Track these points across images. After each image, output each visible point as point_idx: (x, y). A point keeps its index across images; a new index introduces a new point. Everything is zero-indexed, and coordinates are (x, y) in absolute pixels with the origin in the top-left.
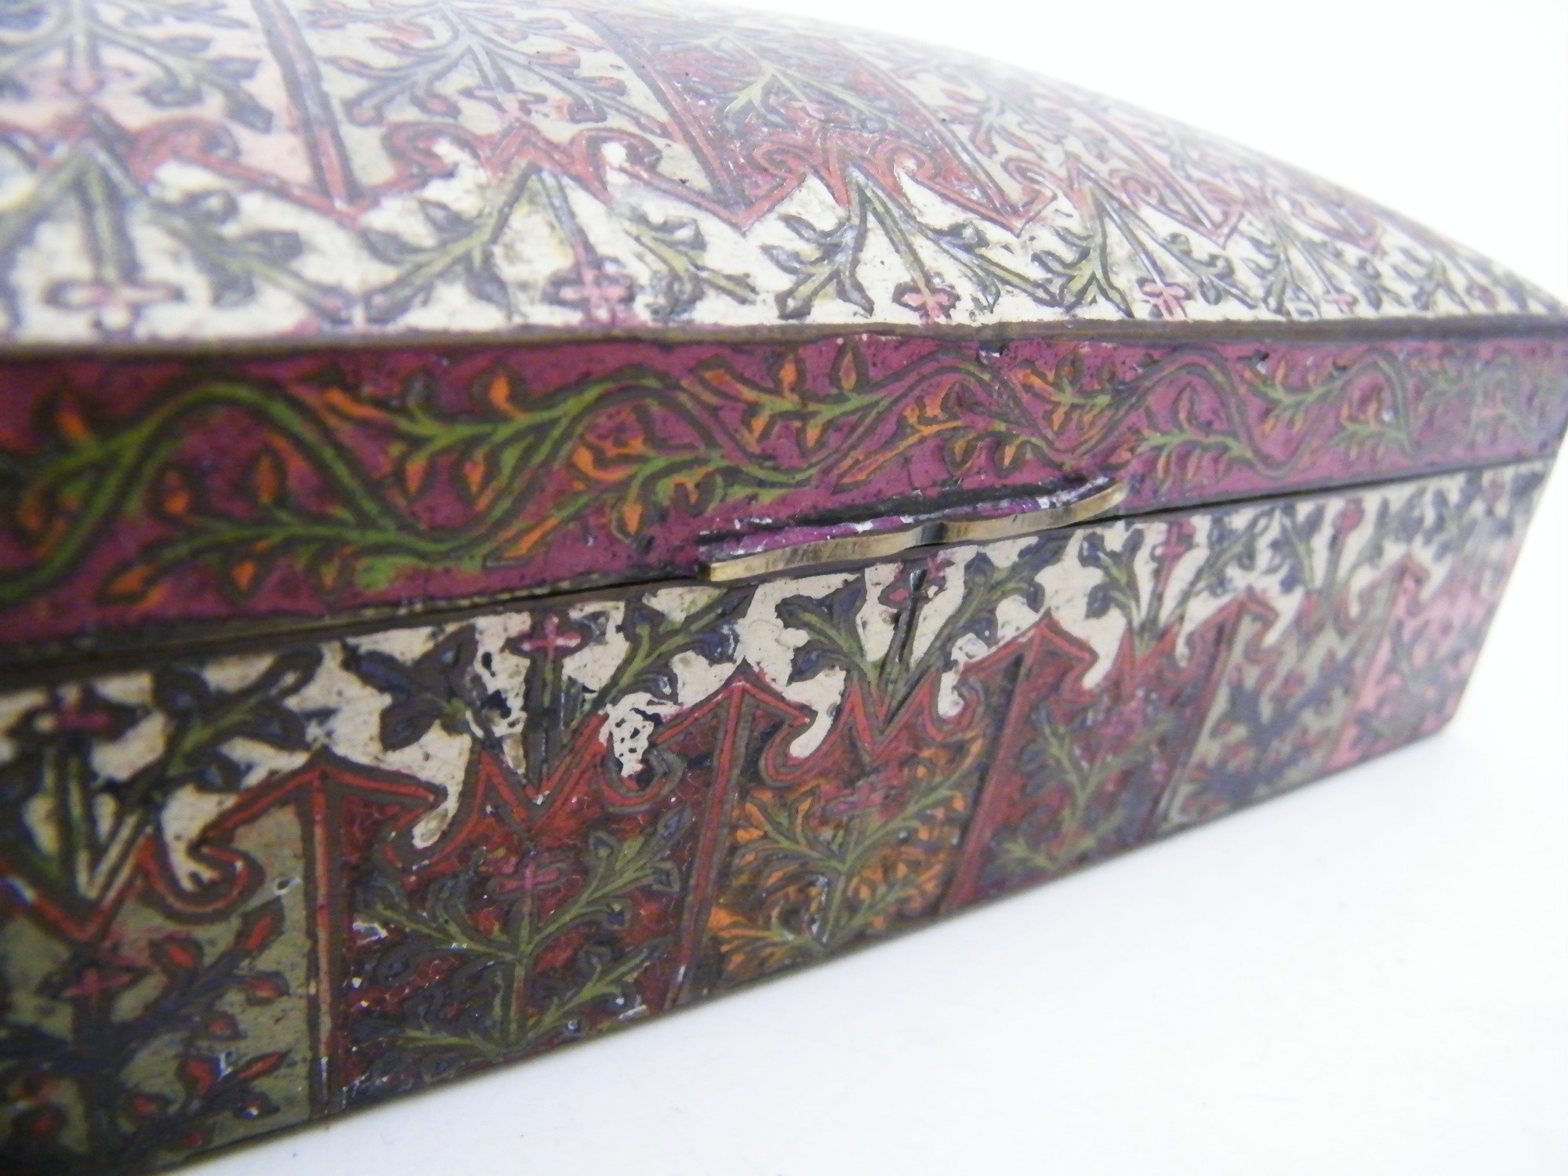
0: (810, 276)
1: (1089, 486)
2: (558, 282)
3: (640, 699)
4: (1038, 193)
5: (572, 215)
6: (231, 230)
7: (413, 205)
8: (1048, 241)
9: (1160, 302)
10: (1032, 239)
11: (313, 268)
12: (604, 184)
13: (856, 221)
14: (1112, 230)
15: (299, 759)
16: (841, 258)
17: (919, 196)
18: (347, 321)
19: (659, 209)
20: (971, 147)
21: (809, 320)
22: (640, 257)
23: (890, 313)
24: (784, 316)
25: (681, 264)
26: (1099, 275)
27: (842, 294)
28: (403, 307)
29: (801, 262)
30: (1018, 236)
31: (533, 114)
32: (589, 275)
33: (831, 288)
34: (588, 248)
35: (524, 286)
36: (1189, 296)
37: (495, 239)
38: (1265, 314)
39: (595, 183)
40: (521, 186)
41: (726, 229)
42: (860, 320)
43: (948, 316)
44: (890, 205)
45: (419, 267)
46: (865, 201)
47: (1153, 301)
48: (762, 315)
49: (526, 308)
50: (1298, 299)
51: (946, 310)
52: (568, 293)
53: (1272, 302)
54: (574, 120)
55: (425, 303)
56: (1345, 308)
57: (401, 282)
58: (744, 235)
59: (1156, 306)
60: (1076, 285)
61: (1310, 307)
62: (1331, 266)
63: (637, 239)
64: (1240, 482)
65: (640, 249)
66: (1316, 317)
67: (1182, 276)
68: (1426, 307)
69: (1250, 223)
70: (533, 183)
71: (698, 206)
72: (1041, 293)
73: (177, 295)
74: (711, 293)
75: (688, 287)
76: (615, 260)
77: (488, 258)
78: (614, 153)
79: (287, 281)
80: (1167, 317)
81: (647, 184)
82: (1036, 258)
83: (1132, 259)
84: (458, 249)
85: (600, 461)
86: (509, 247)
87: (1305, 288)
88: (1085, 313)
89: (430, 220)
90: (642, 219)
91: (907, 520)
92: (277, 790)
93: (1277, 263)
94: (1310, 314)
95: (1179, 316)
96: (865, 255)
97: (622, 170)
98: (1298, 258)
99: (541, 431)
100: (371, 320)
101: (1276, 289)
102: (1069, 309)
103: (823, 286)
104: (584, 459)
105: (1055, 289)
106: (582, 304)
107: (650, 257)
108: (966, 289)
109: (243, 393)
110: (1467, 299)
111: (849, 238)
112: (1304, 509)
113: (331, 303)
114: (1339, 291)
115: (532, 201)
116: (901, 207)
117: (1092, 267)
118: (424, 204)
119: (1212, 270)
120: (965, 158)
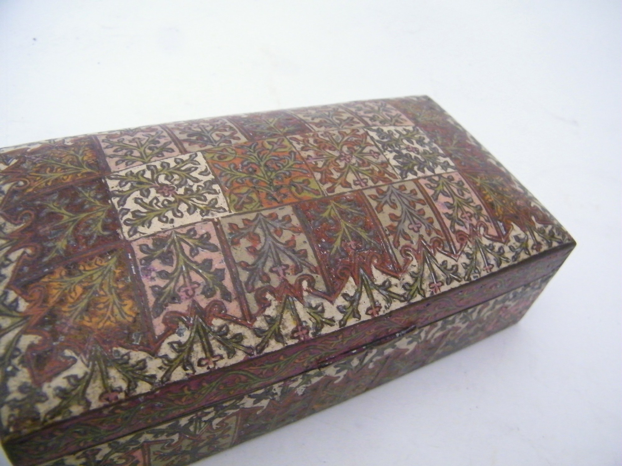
0: (347, 313)
1: (410, 328)
2: (294, 332)
3: (304, 386)
4: (408, 260)
5: (296, 310)
6: (229, 336)
7: (263, 317)
8: (408, 279)
9: (433, 290)
10: (403, 279)
11: (246, 343)
12: (302, 296)
13: (359, 290)
14: (426, 267)
15: (238, 410)
16: (355, 304)
17: (376, 273)
18: (253, 355)
19: (314, 302)
20: (393, 246)
21: (346, 326)
22: (310, 319)
23: (365, 317)
24: (340, 326)
25: (319, 318)
26: (419, 287)
27: (354, 317)
28: (263, 348)
29: (345, 309)
30: (399, 280)
31: (287, 275)
32: (299, 328)
33: (351, 316)
34: (299, 319)
35: (287, 335)
36: (443, 284)
37: (280, 323)
38: (463, 282)
39: (300, 298)
40: (285, 303)
41: (329, 303)
42: (358, 322)
43: (378, 314)
44: (369, 280)
45: (266, 336)
46: (363, 281)
47: (431, 290)
48: (336, 328)
49: (287, 342)
50: (475, 273)
51: (377, 313)
52: (296, 335)
53: (466, 277)
54: (296, 274)
55: (267, 346)
56: (489, 271)
57: (262, 342)
58: (333, 304)
59: (432, 292)
60: (411, 293)
61: (478, 275)
62: (489, 255)
63: (310, 314)
64: (451, 313)
65: (310, 317)
66: (479, 277)
67: (442, 278)
68: (515, 260)
69: (468, 247)
70: (287, 302)
71: (323, 298)
72: (402, 299)
73: (221, 357)
74: (325, 325)
75: (320, 325)
76: (305, 322)
77: (279, 328)
78: (305, 284)
79: (241, 348)
80: (435, 294)
81: (312, 293)
82: (404, 287)
83: (429, 276)
84: (273, 329)
85: (300, 360)
86: (283, 324)
87: (478, 268)
88: (413, 301)
89: (267, 321)
90: (310, 307)
91: (364, 347)
92: (233, 415)
93: (471, 262)
94: (477, 277)
95: (438, 292)
96: (361, 301)
97: (307, 291)
98: (479, 256)
99: (288, 360)
100: (257, 353)
101: (469, 272)
102: (409, 301)
103: (350, 315)
104: (297, 361)
105: (406, 296)
106: (298, 337)
107: (312, 319)
108: (383, 303)
109: (235, 372)
110: (530, 251)
111: (358, 295)
112: (470, 311)
113: (249, 351)
114: (489, 264)
115: (287, 308)
116: (371, 280)
117: (418, 284)
118: (266, 316)
119: (452, 272)
120: (390, 251)
